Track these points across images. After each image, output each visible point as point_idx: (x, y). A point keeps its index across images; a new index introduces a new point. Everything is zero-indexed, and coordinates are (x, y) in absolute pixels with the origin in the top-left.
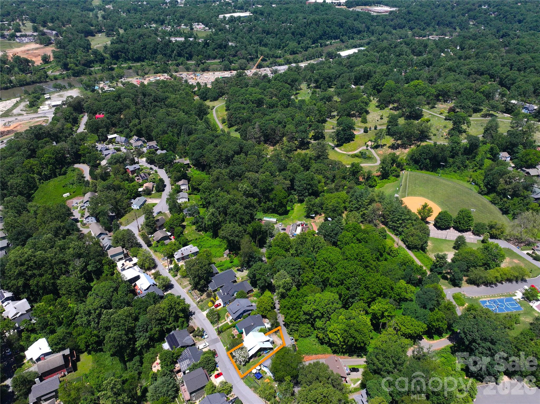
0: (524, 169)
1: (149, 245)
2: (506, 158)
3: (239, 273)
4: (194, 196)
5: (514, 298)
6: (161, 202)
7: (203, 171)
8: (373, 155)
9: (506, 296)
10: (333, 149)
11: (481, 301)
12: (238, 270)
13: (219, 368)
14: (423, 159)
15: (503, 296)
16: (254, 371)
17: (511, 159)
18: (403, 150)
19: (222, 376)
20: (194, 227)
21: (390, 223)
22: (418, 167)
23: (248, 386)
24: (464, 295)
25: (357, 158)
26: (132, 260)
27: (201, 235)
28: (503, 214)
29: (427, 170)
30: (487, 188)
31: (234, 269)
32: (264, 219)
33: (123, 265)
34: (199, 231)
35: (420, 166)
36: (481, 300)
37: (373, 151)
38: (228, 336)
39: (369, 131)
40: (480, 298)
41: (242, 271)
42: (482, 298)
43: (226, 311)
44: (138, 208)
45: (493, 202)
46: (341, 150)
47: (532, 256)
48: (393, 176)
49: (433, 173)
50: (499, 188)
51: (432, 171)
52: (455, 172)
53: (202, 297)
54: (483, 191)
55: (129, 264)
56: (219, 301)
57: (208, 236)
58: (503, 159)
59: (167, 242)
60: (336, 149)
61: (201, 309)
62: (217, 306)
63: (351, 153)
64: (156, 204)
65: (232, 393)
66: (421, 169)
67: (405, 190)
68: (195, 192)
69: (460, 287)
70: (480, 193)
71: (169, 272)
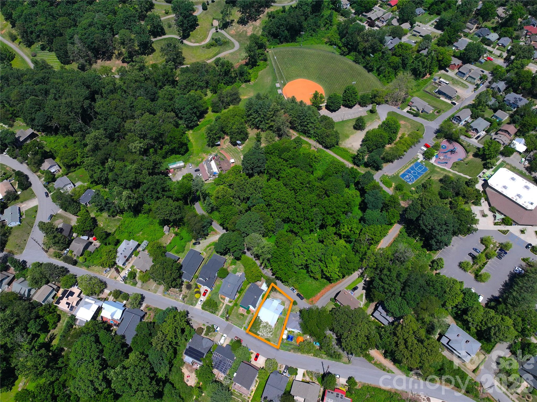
0: (364, 14)
1: (75, 263)
2: (347, 5)
3: (197, 246)
4: (73, 174)
5: (419, 161)
6: (39, 202)
7: (56, 134)
8: (226, 38)
9: (413, 162)
10: (182, 42)
11: (401, 176)
12: (195, 244)
13: (252, 351)
14: (282, 32)
15: (412, 163)
16: (285, 337)
17: (350, 5)
18: (254, 22)
19: (260, 356)
20: (105, 214)
21: (299, 127)
22: (278, 42)
23: (287, 350)
24: (387, 176)
25: (213, 48)
26: (73, 293)
27: (119, 220)
28: (369, 72)
29: (288, 42)
30: (348, 48)
31: (190, 245)
32: (171, 167)
33: (68, 304)
34: (114, 216)
35: (280, 39)
36: (400, 174)
37: (223, 32)
38: (237, 317)
39: (208, 7)
40: (398, 173)
41: (199, 243)
42: (400, 172)
43: (216, 294)
44: (18, 223)
45: (356, 61)
46: (191, 42)
47: (412, 113)
48: (261, 60)
49: (293, 43)
50: (360, 47)
51: (292, 42)
52: (311, 36)
53: (183, 292)
54: (344, 52)
55: (73, 300)
56: (203, 288)
57: (128, 217)
58: (345, 7)
59: (91, 248)
60: (185, 42)
61: (192, 305)
62: (205, 294)
63: (203, 43)
64: (36, 207)
65: (279, 365)
66: (282, 43)
67: (281, 75)
68: (72, 169)
69: (381, 169)
70: (341, 54)
71: (126, 283)
